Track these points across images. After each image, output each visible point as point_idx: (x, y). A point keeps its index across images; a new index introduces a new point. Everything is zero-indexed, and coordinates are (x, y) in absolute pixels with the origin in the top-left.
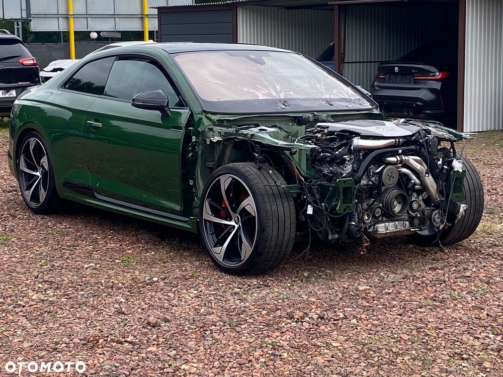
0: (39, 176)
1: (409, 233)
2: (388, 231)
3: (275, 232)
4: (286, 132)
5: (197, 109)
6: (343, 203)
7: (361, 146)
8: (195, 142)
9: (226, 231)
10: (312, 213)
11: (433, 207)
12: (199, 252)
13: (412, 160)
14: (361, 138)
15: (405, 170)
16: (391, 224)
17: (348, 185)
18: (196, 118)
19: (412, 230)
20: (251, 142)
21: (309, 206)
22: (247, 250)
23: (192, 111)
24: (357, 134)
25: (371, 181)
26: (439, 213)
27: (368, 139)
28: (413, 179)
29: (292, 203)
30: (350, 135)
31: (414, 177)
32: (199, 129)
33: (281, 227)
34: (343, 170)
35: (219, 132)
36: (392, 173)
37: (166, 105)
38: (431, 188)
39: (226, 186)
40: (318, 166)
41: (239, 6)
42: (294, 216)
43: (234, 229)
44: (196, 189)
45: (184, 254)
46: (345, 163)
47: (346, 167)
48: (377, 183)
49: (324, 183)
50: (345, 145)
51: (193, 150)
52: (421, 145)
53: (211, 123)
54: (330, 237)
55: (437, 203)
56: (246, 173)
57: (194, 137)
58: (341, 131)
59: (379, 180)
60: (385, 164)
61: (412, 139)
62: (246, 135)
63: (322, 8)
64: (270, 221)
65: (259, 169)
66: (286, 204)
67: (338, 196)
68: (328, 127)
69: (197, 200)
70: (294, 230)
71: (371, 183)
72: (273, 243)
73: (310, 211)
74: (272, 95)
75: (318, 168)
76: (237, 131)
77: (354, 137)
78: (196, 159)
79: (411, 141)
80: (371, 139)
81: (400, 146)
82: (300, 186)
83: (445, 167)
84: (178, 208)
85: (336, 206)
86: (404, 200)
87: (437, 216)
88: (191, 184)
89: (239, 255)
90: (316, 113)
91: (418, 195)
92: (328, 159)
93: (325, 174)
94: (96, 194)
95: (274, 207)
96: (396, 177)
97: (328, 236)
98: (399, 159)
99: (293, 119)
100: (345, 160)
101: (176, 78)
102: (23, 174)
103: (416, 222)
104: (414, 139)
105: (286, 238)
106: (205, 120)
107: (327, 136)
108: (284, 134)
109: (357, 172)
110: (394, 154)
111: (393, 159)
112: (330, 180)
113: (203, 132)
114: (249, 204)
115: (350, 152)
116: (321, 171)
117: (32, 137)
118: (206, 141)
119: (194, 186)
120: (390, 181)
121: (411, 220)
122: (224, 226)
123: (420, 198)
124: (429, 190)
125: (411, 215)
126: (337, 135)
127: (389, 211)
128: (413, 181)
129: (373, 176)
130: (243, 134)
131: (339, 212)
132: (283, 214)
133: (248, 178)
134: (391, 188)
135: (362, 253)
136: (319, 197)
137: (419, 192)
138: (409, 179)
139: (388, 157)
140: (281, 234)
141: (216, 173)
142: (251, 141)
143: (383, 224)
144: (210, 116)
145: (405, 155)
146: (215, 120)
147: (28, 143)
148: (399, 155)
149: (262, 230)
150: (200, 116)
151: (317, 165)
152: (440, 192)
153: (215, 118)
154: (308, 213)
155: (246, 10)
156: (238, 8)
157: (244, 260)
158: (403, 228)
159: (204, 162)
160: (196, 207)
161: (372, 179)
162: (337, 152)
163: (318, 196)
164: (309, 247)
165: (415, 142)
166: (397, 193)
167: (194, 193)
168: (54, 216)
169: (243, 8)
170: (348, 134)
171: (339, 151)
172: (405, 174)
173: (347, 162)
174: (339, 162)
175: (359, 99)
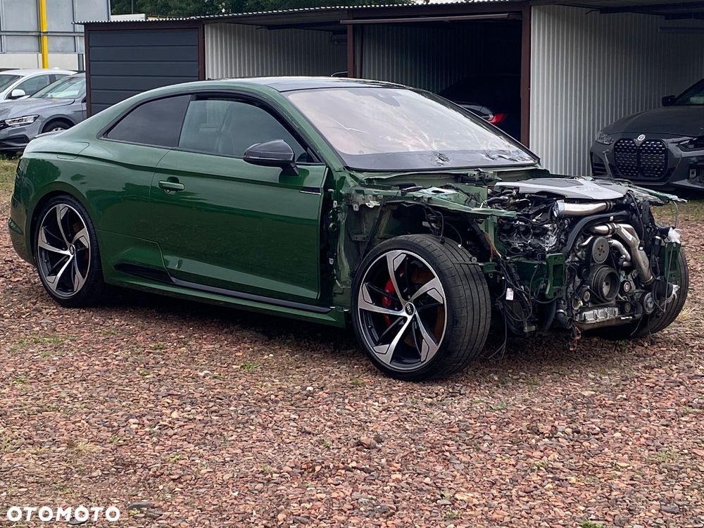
0: (69, 256)
1: (619, 322)
2: (598, 321)
3: (470, 324)
4: (468, 194)
5: (336, 165)
6: (554, 285)
7: (568, 211)
8: (337, 208)
9: (394, 324)
10: (512, 299)
11: (642, 288)
12: (332, 353)
13: (624, 229)
14: (565, 202)
15: (615, 242)
16: (600, 311)
17: (559, 263)
18: (337, 177)
19: (622, 318)
20: (429, 208)
21: (508, 289)
22: (429, 347)
23: (329, 168)
24: (561, 197)
25: (576, 256)
26: (652, 296)
27: (574, 203)
28: (625, 254)
29: (486, 286)
30: (548, 197)
31: (626, 251)
32: (341, 191)
33: (476, 317)
34: (544, 242)
35: (374, 195)
36: (602, 246)
37: (291, 159)
38: (642, 264)
39: (397, 265)
40: (504, 238)
41: (207, 23)
42: (489, 302)
43: (405, 322)
44: (338, 270)
45: (315, 355)
46: (546, 234)
47: (548, 239)
48: (584, 259)
49: (522, 260)
50: (545, 211)
51: (335, 219)
52: (633, 210)
53: (357, 184)
54: (526, 329)
55: (648, 284)
56: (428, 248)
57: (335, 202)
58: (537, 193)
59: (587, 255)
60: (593, 234)
61: (624, 202)
62: (419, 199)
63: (322, 28)
64: (465, 310)
65: (442, 243)
66: (480, 288)
67: (547, 277)
68: (517, 188)
69: (339, 285)
70: (489, 320)
71: (577, 259)
72: (467, 338)
73: (510, 296)
74: (422, 146)
75: (505, 240)
76: (403, 194)
77: (556, 200)
78: (338, 232)
79: (623, 204)
80: (577, 203)
81: (612, 212)
82: (496, 264)
83: (657, 237)
84: (313, 295)
85: (545, 289)
86: (613, 280)
87: (650, 300)
88: (331, 263)
89: (416, 355)
90: (481, 170)
91: (627, 274)
92: (522, 229)
93: (516, 248)
94: (173, 279)
95: (468, 292)
96: (607, 250)
97: (523, 328)
98: (611, 228)
99: (453, 177)
100: (547, 230)
101: (298, 124)
102: (43, 254)
103: (628, 308)
104: (626, 203)
105: (481, 330)
106: (349, 179)
107: (515, 198)
108: (465, 197)
109: (564, 245)
110: (605, 222)
111: (603, 228)
112: (532, 255)
113: (349, 195)
114: (434, 288)
115: (552, 220)
116: (509, 244)
117: (60, 203)
118: (352, 206)
119: (335, 265)
120: (600, 256)
121: (621, 305)
122: (387, 317)
123: (629, 276)
124: (640, 267)
125: (620, 299)
126: (528, 198)
127: (598, 294)
128: (624, 256)
129: (579, 251)
130: (414, 197)
131: (549, 297)
132: (478, 300)
133: (432, 255)
134: (601, 264)
135: (571, 349)
136: (519, 279)
137: (628, 270)
138: (619, 254)
139: (597, 225)
140: (476, 327)
141: (380, 249)
142: (428, 206)
143: (592, 312)
144: (354, 173)
145: (616, 223)
146: (363, 179)
147: (54, 212)
148: (610, 222)
149: (454, 321)
150: (342, 174)
151: (503, 236)
152: (654, 270)
153: (362, 176)
154: (507, 298)
155: (216, 29)
156: (205, 26)
157: (425, 361)
158: (612, 316)
159: (348, 235)
160: (339, 294)
161: (578, 254)
162: (534, 220)
163: (517, 277)
164: (505, 343)
165: (627, 207)
166: (609, 272)
167: (334, 275)
168: (94, 309)
169: (212, 27)
170: (546, 197)
171: (537, 218)
172: (615, 248)
173: (550, 233)
174: (540, 233)
175: (517, 151)
